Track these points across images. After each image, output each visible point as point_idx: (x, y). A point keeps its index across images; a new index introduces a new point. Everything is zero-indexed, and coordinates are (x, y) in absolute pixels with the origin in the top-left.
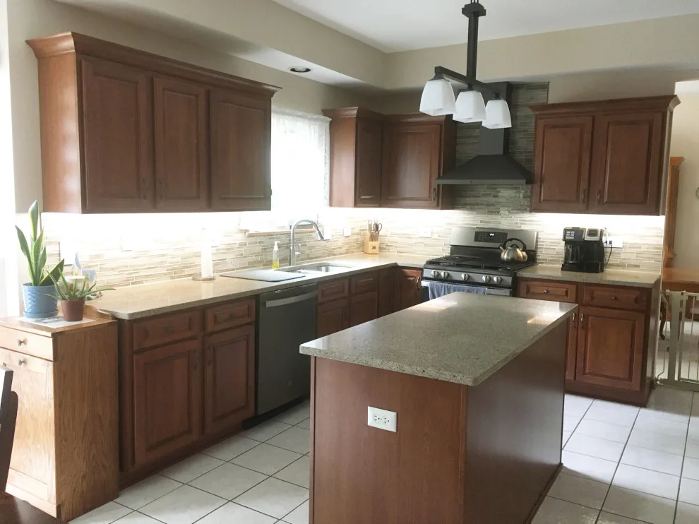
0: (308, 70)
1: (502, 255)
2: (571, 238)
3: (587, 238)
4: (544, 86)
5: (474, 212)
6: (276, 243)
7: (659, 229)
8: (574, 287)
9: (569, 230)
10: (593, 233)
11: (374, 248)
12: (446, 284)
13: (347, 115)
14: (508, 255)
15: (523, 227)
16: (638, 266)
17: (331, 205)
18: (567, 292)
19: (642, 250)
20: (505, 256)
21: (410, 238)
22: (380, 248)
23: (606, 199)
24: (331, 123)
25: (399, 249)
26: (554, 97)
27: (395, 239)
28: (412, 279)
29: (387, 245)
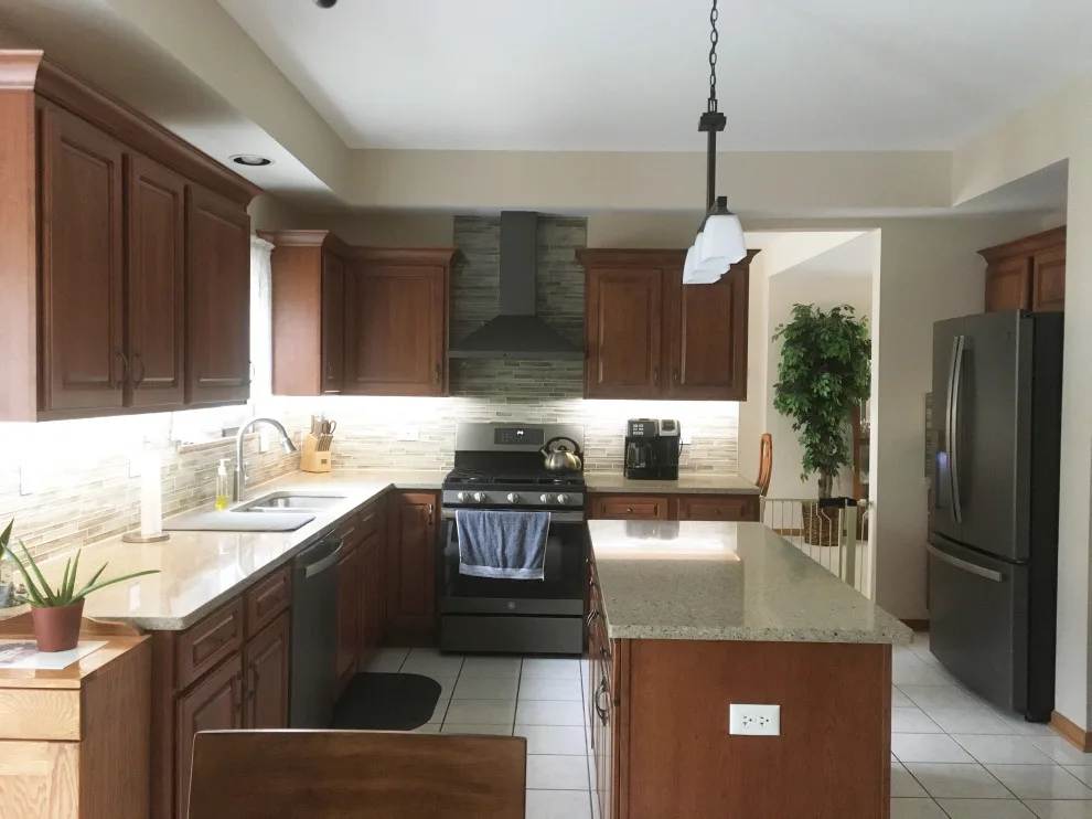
0: (265, 162)
1: (547, 462)
2: (639, 433)
3: (662, 433)
4: (579, 223)
5: (484, 400)
6: (222, 461)
7: (733, 417)
8: (665, 500)
9: (635, 422)
10: (669, 425)
11: (324, 461)
12: (487, 512)
13: (291, 242)
14: (556, 462)
15: (560, 421)
16: (711, 467)
17: (274, 392)
18: (656, 508)
19: (715, 445)
20: (551, 463)
21: (380, 443)
22: (333, 462)
23: (683, 381)
24: (273, 251)
25: (365, 463)
26: (594, 240)
27: (356, 445)
28: (421, 507)
29: (340, 457)
